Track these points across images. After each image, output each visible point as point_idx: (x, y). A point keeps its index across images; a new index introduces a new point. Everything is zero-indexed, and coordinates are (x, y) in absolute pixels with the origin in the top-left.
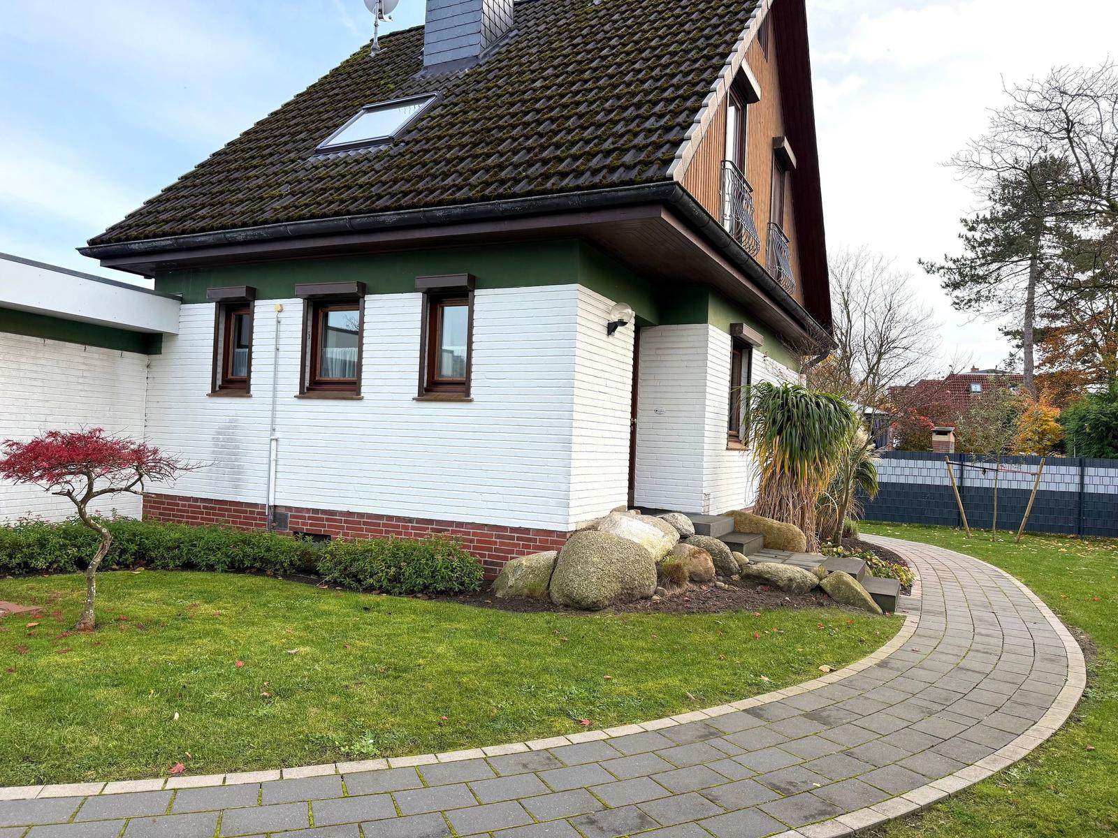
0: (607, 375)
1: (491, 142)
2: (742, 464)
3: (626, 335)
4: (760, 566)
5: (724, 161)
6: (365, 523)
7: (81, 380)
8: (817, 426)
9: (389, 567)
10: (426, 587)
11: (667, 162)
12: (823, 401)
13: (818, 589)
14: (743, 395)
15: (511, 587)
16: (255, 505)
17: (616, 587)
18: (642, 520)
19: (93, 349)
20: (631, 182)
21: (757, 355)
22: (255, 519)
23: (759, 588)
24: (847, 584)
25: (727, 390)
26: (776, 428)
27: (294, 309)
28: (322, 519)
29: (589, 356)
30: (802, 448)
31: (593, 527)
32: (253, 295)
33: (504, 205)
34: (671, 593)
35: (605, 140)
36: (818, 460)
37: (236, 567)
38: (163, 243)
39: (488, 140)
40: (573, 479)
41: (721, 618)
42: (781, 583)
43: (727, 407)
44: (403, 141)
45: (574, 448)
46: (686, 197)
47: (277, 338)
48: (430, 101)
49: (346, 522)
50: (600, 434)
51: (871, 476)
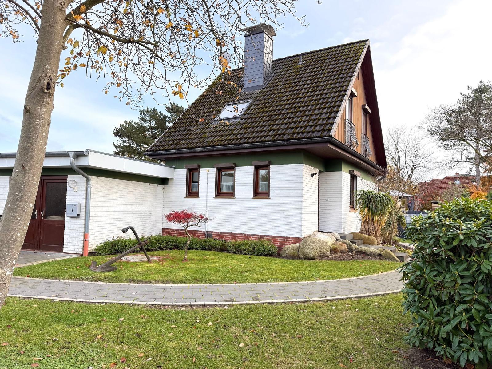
0: (311, 190)
1: (273, 120)
2: (355, 217)
3: (316, 177)
4: (362, 248)
5: (346, 119)
6: (237, 236)
7: (149, 194)
8: (380, 204)
9: (250, 248)
10: (262, 253)
11: (330, 130)
12: (381, 196)
13: (380, 255)
14: (355, 194)
15: (287, 253)
16: (201, 231)
17: (319, 253)
18: (324, 235)
19: (151, 184)
20: (319, 137)
21: (359, 179)
22: (201, 236)
23: (361, 255)
24: (389, 253)
25: (349, 192)
26: (366, 205)
27: (213, 171)
28: (223, 235)
29: (306, 184)
30: (375, 211)
31: (309, 236)
32: (199, 167)
33: (281, 142)
34: (335, 256)
35: (310, 121)
36: (380, 215)
37: (204, 249)
38: (173, 152)
39: (272, 119)
40: (303, 222)
41: (350, 262)
42: (368, 253)
43: (349, 198)
44: (244, 118)
45: (303, 212)
46: (336, 140)
47: (207, 180)
48: (250, 102)
49: (231, 236)
50: (310, 208)
51: (403, 220)
